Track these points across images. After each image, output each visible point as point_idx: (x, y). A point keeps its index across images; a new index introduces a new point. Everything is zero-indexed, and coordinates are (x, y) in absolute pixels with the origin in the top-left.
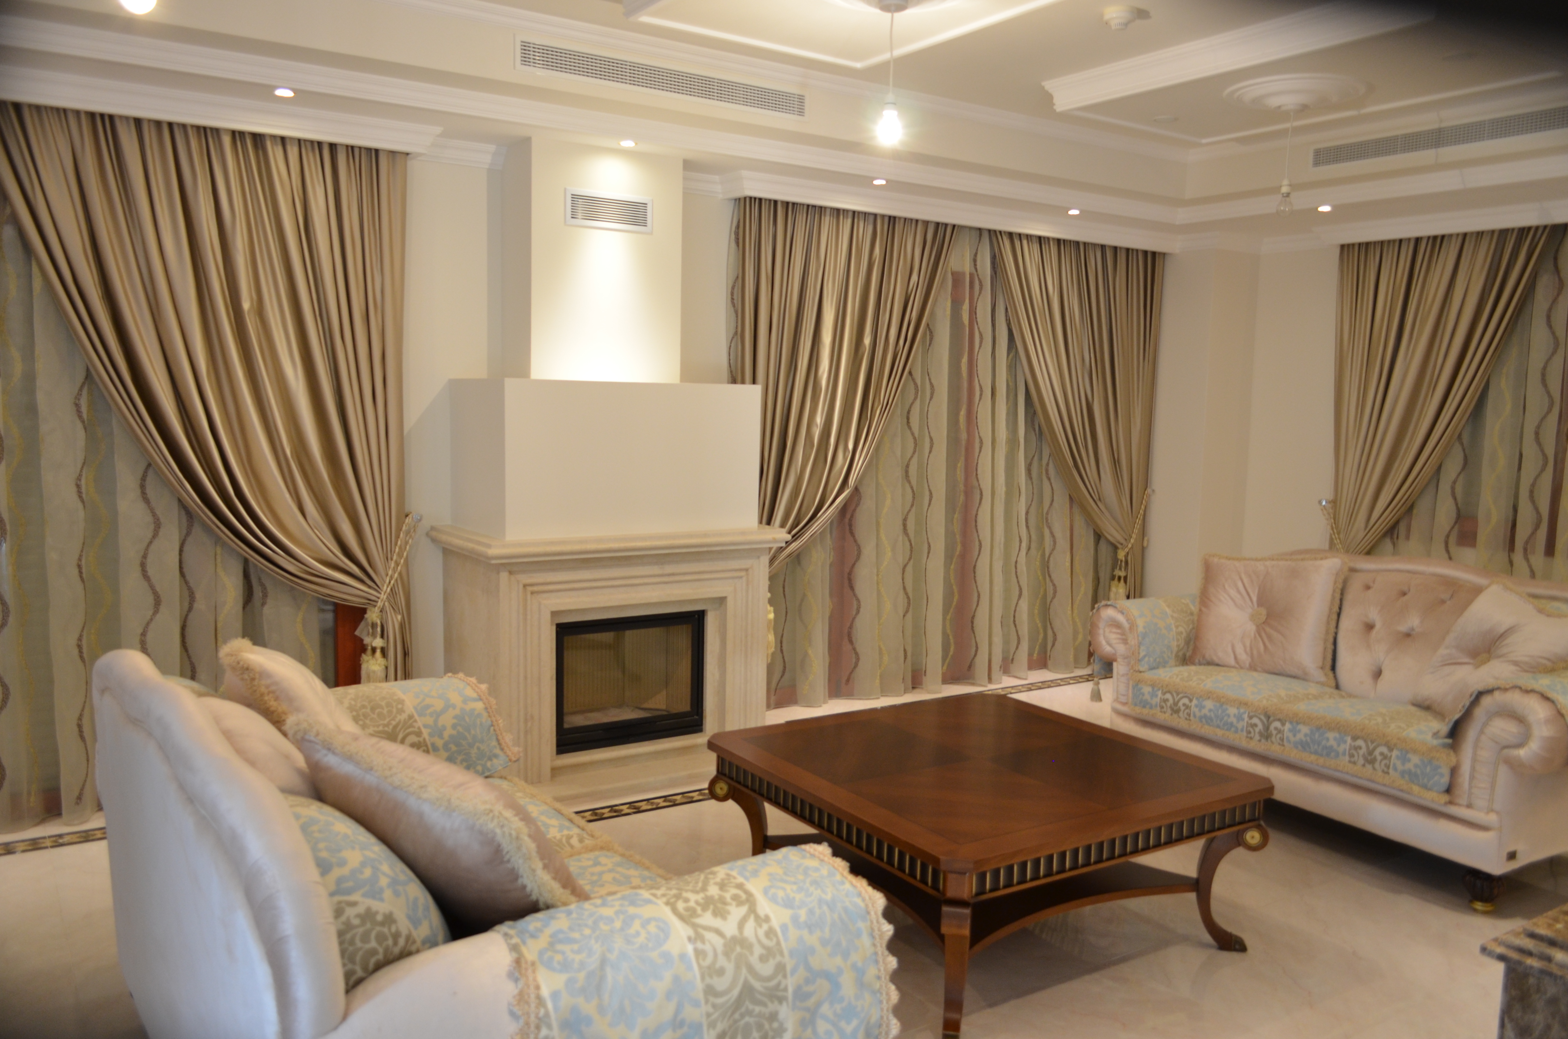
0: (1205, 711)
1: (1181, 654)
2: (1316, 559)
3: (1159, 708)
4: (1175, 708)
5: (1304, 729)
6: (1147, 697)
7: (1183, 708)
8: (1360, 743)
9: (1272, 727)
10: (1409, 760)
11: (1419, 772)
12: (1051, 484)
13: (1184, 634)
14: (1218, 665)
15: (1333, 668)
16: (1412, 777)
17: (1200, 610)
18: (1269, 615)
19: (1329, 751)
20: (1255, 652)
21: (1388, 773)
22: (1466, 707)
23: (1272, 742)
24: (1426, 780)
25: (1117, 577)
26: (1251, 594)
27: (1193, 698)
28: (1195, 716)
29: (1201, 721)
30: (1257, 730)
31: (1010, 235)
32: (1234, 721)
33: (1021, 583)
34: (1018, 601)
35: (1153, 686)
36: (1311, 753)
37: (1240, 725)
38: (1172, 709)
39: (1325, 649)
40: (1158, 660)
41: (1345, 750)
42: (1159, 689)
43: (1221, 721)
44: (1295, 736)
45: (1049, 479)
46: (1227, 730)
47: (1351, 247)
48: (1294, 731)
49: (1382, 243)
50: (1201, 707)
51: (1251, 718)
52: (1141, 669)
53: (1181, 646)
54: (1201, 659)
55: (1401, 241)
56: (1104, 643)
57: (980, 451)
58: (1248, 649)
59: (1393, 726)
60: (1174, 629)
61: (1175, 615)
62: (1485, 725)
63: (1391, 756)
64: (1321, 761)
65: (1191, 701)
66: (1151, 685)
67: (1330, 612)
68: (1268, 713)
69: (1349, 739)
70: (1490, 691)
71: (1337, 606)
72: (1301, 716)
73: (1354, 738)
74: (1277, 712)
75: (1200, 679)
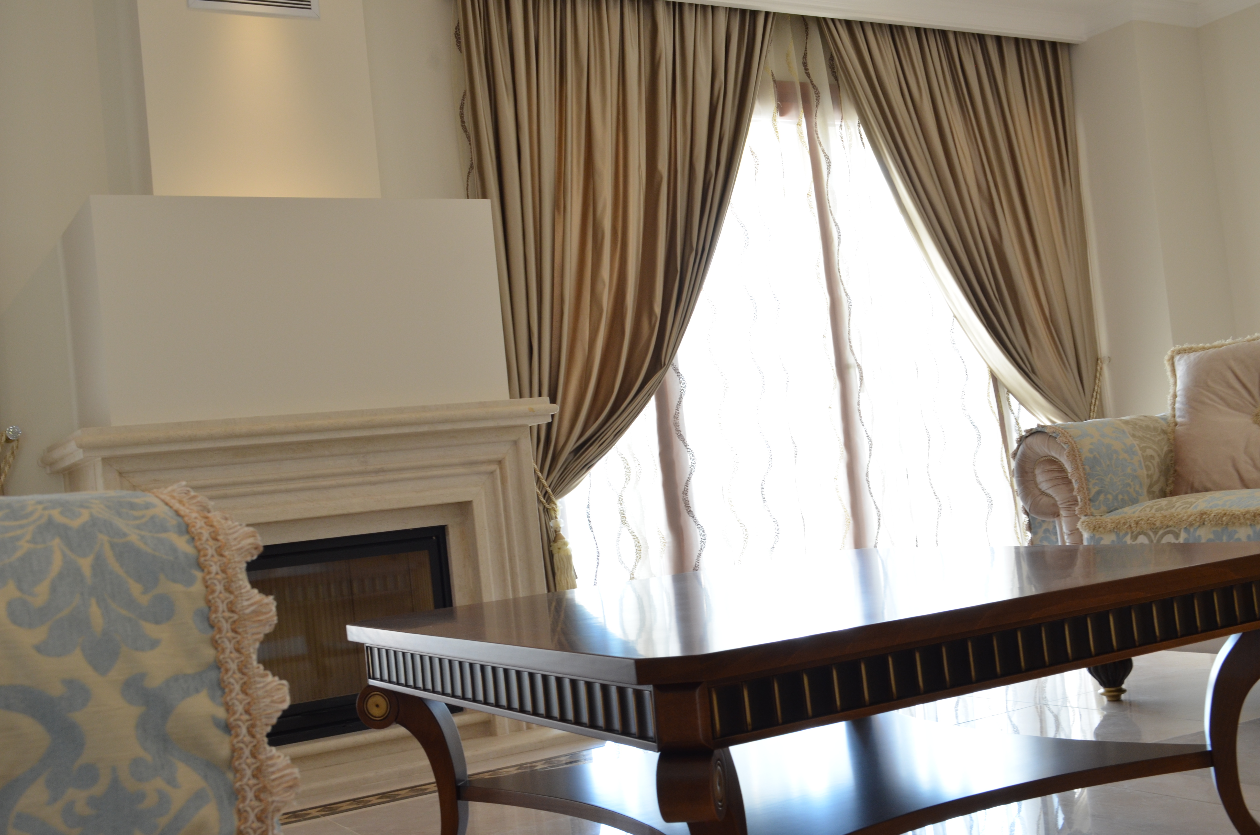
26: (1249, 385)
31: (848, 24)
35: (1115, 531)
40: (1120, 497)
53: (1155, 478)
60: (1140, 452)
65: (1177, 536)
66: (1114, 528)
75: (1186, 503)
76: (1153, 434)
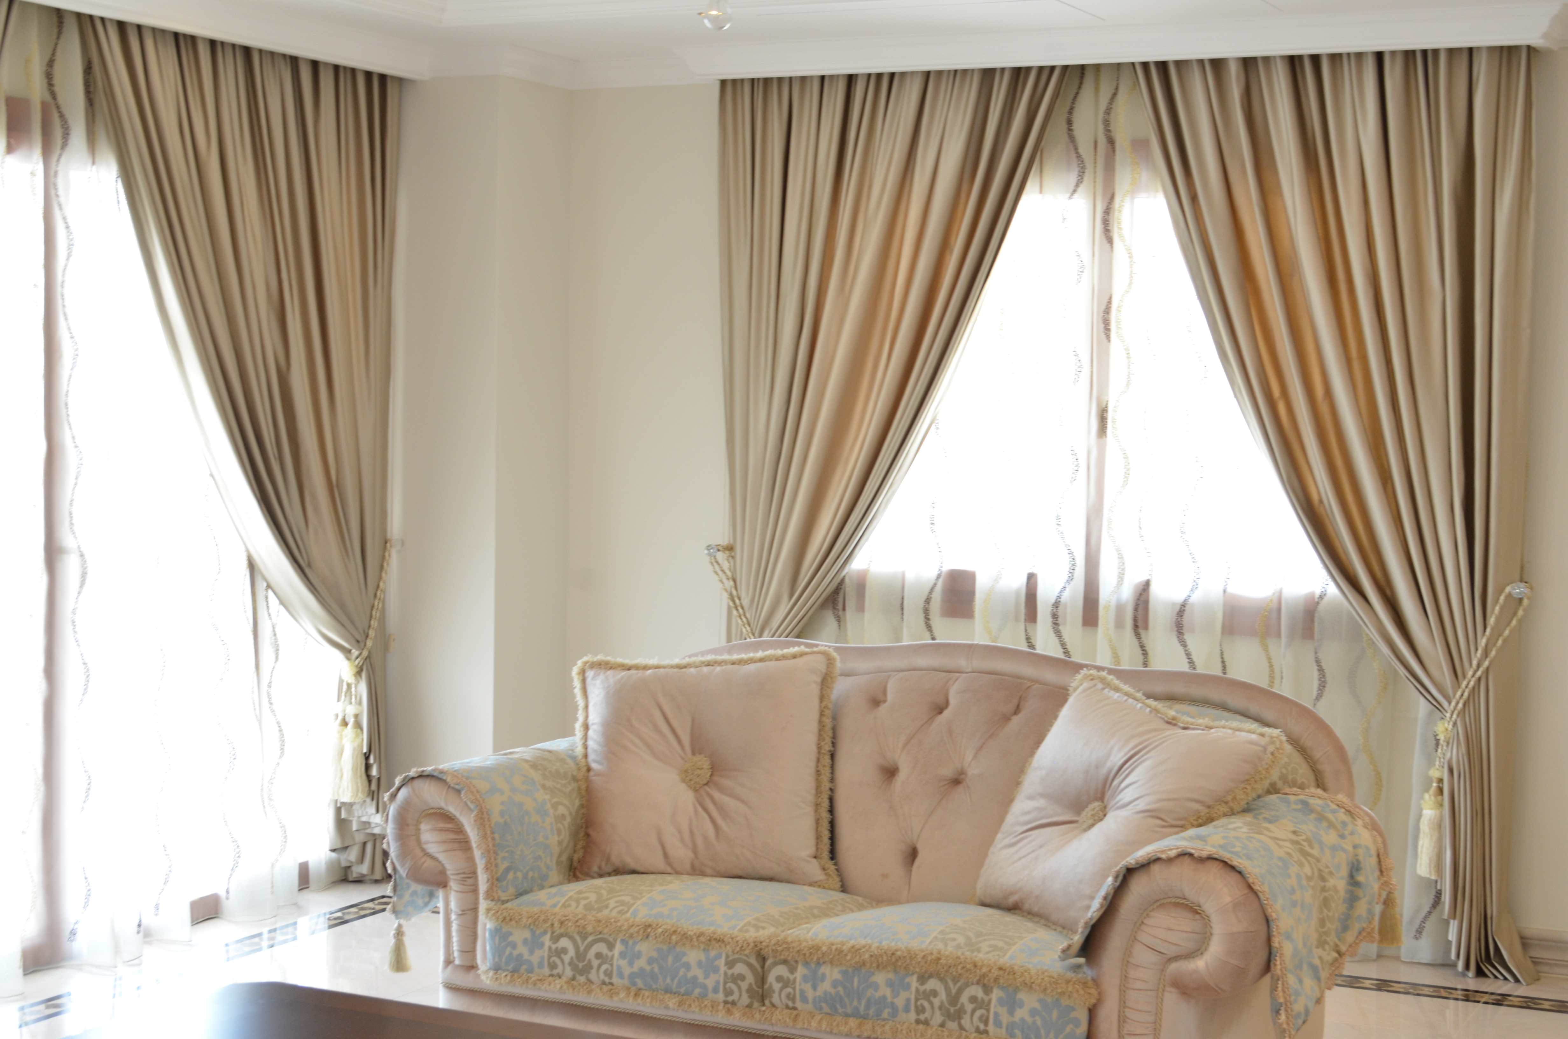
0: (641, 963)
1: (564, 858)
3: (546, 970)
4: (581, 965)
5: (832, 973)
6: (522, 950)
7: (595, 963)
8: (932, 984)
9: (771, 978)
10: (1021, 1005)
11: (1039, 1022)
13: (568, 819)
14: (634, 872)
15: (833, 854)
16: (1028, 1032)
18: (714, 769)
19: (879, 1008)
20: (700, 841)
21: (986, 1032)
22: (1109, 896)
23: (773, 1005)
24: (1051, 1036)
26: (679, 731)
27: (615, 941)
28: (621, 975)
29: (635, 986)
30: (744, 985)
31: (121, 26)
32: (699, 974)
35: (531, 927)
36: (847, 1015)
37: (710, 983)
38: (573, 967)
39: (817, 821)
40: (530, 874)
41: (909, 1001)
42: (545, 932)
43: (673, 979)
44: (815, 988)
46: (686, 993)
47: (738, 85)
48: (814, 980)
49: (791, 80)
50: (631, 956)
51: (730, 964)
52: (503, 896)
53: (565, 844)
54: (603, 865)
58: (687, 836)
59: (984, 946)
60: (551, 811)
61: (549, 784)
62: (1139, 925)
63: (989, 1002)
64: (867, 1026)
65: (611, 946)
66: (530, 925)
67: (819, 753)
68: (763, 952)
69: (914, 981)
70: (1144, 866)
71: (828, 740)
72: (824, 949)
73: (922, 979)
74: (780, 949)
75: (622, 903)
76: (564, 782)
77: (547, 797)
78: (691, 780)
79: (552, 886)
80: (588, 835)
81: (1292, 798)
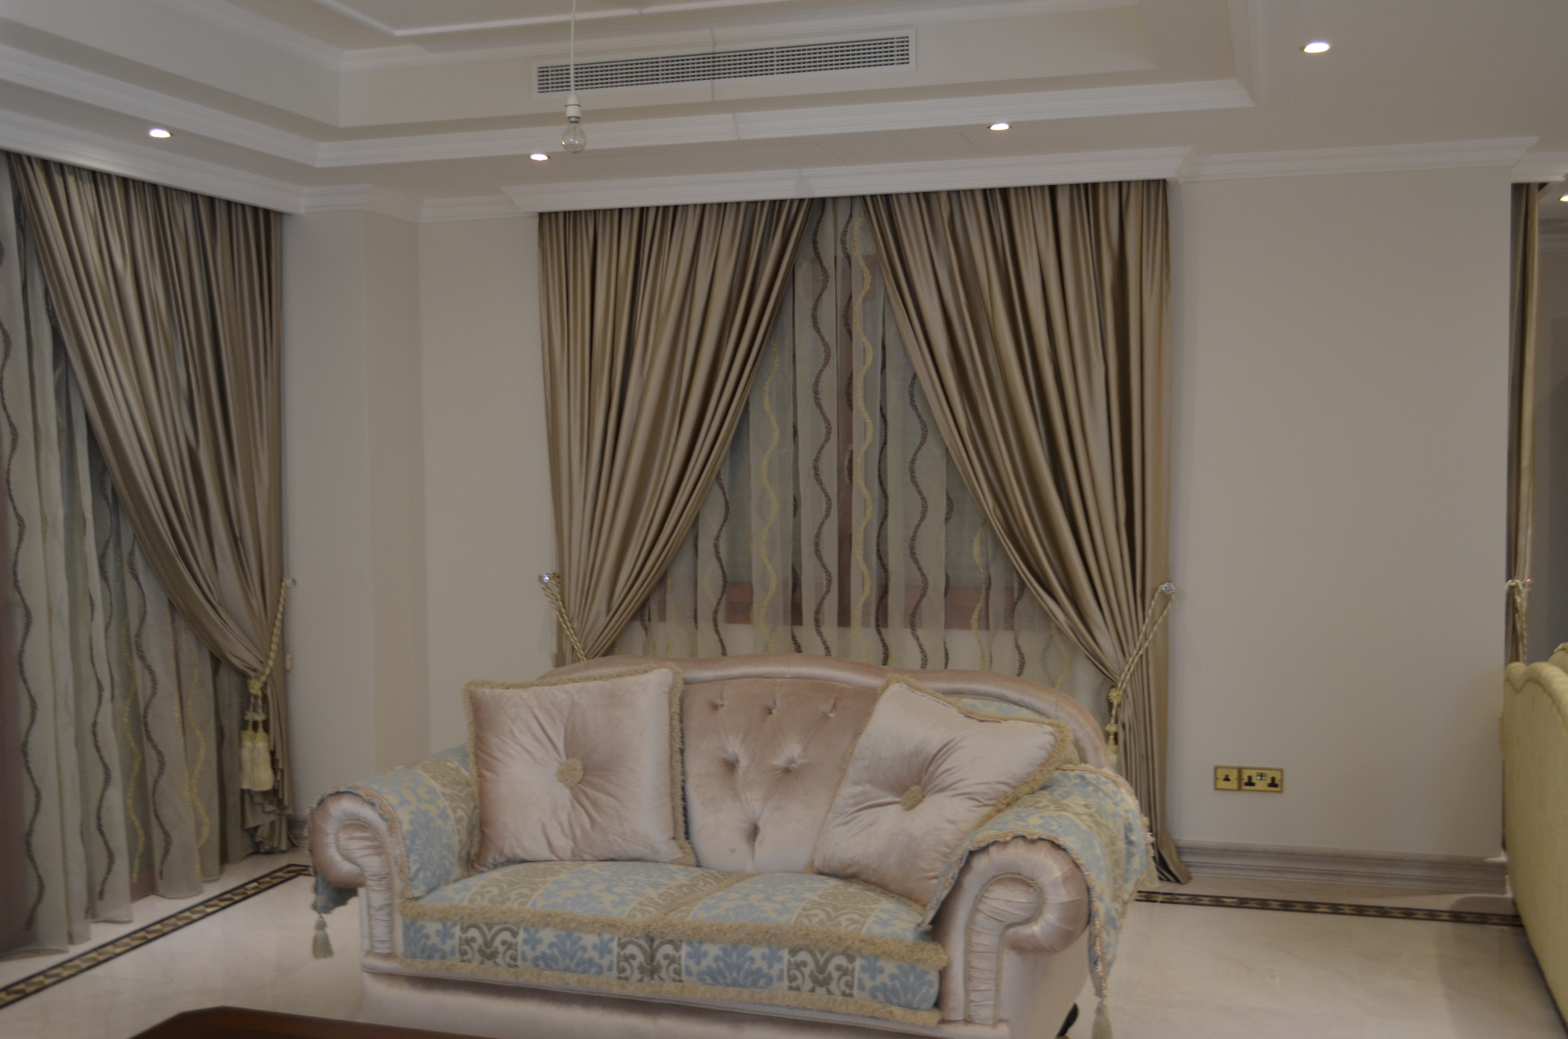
0: (542, 948)
1: (464, 854)
2: (636, 672)
3: (458, 956)
4: (488, 951)
5: (713, 950)
6: (435, 940)
7: (502, 949)
8: (803, 956)
9: (659, 956)
10: (881, 971)
11: (898, 985)
12: (139, 585)
13: (466, 820)
14: (524, 861)
15: (687, 834)
16: (888, 994)
17: (480, 776)
18: (585, 769)
19: (756, 978)
20: (578, 831)
21: (851, 995)
22: (956, 876)
23: (661, 979)
24: (910, 997)
25: (250, 724)
26: (555, 739)
27: (518, 928)
28: (525, 959)
29: (537, 966)
30: (635, 964)
32: (595, 955)
33: (107, 760)
34: (105, 789)
35: (442, 921)
36: (727, 985)
37: (605, 962)
38: (481, 952)
39: (674, 809)
41: (782, 971)
42: (455, 924)
43: (571, 960)
44: (698, 963)
45: (136, 577)
46: (584, 972)
47: (553, 216)
48: (697, 956)
49: (595, 212)
50: (533, 942)
51: (622, 946)
52: (416, 894)
54: (497, 857)
55: (621, 210)
56: (337, 858)
57: (20, 539)
58: (566, 828)
59: (843, 920)
60: (452, 815)
61: (448, 791)
62: (979, 898)
63: (853, 970)
64: (746, 994)
65: (515, 934)
67: (672, 751)
68: (651, 935)
69: (785, 954)
70: (984, 849)
71: (678, 740)
72: (706, 930)
73: (793, 952)
74: (666, 931)
75: (522, 895)
77: (447, 803)
78: (567, 780)
79: (456, 880)
80: (482, 832)
81: (1072, 774)
